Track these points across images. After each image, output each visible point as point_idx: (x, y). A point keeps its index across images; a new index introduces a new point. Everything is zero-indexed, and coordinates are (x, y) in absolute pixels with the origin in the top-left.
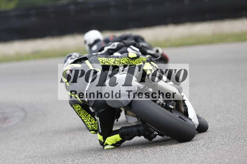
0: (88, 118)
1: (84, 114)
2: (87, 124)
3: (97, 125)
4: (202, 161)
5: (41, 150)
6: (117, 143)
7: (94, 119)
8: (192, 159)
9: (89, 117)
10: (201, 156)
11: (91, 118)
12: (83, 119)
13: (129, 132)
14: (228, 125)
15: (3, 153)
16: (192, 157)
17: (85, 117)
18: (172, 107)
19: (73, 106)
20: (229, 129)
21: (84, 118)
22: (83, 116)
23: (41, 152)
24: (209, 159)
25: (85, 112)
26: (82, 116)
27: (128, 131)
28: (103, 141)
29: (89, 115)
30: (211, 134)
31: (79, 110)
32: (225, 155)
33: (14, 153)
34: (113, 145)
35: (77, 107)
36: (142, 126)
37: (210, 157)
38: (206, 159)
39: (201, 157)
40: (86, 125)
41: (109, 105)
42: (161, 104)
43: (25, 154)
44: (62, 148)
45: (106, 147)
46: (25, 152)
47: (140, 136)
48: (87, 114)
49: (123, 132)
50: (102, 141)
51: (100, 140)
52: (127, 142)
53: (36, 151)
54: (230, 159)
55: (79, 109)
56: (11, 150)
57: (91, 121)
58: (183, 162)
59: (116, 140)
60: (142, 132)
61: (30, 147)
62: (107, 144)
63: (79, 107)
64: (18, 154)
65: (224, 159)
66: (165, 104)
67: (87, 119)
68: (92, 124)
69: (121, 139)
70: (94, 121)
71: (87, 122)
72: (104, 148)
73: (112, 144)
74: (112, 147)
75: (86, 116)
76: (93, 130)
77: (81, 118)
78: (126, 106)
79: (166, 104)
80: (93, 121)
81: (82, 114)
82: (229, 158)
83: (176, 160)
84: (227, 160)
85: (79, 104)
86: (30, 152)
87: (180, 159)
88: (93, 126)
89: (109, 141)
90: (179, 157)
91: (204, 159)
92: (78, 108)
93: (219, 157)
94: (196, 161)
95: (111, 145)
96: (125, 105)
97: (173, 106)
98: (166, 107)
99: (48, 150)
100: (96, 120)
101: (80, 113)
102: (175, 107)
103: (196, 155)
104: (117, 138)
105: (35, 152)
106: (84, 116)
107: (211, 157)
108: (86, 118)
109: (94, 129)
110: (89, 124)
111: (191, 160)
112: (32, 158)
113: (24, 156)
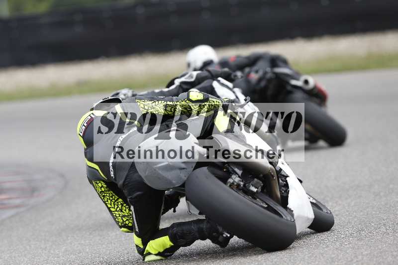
0: (118, 205)
1: (111, 199)
2: (115, 215)
3: (131, 219)
4: (349, 260)
5: (91, 242)
6: (166, 250)
7: (127, 207)
8: (333, 256)
9: (119, 203)
10: (348, 251)
11: (122, 205)
12: (109, 206)
13: (185, 232)
14: (391, 201)
15: (30, 246)
16: (334, 254)
17: (112, 203)
18: (255, 190)
19: (94, 183)
20: (393, 207)
21: (111, 205)
22: (109, 201)
23: (91, 245)
24: (360, 257)
25: (114, 194)
26: (107, 201)
27: (183, 230)
28: (142, 247)
29: (120, 200)
30: (364, 216)
31: (102, 191)
32: (387, 251)
33: (48, 245)
34: (159, 254)
35: (100, 185)
36: (206, 221)
37: (362, 253)
38: (356, 257)
39: (347, 253)
40: (115, 218)
41: (149, 185)
42: (235, 184)
43: (64, 248)
44: (124, 238)
45: (148, 258)
46: (65, 245)
47: (203, 239)
48: (116, 199)
49: (175, 231)
50: (140, 248)
51: (137, 246)
52: (182, 250)
53: (83, 242)
54: (395, 258)
55: (103, 189)
56: (43, 242)
57: (122, 211)
58: (319, 262)
59: (164, 246)
60: (206, 233)
61: (73, 237)
62: (149, 254)
63: (102, 186)
64: (54, 247)
65: (385, 257)
66: (242, 183)
67: (116, 206)
68: (124, 216)
69: (172, 244)
70: (127, 210)
71: (116, 213)
72: (144, 260)
73: (157, 252)
74: (159, 258)
75: (114, 201)
76: (125, 226)
77: (106, 204)
78: (180, 186)
79: (244, 185)
80: (125, 210)
81: (108, 197)
82: (393, 255)
83: (307, 258)
84: (390, 259)
85: (104, 181)
86: (73, 244)
87: (314, 256)
88: (125, 219)
89: (152, 247)
90: (312, 253)
91: (352, 257)
92: (101, 188)
93: (377, 254)
94: (340, 260)
95: (156, 255)
96: (177, 186)
97: (256, 188)
98: (245, 189)
99: (102, 241)
100: (130, 210)
101: (104, 196)
102: (260, 190)
103: (341, 250)
104: (165, 242)
105: (82, 244)
106: (111, 200)
107: (364, 253)
108: (114, 205)
109: (126, 224)
110: (117, 215)
111: (332, 258)
112: (76, 254)
113: (63, 250)
